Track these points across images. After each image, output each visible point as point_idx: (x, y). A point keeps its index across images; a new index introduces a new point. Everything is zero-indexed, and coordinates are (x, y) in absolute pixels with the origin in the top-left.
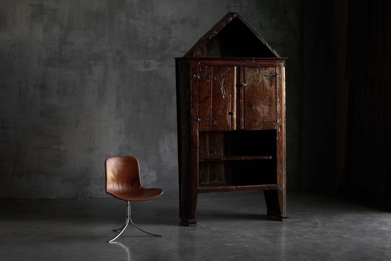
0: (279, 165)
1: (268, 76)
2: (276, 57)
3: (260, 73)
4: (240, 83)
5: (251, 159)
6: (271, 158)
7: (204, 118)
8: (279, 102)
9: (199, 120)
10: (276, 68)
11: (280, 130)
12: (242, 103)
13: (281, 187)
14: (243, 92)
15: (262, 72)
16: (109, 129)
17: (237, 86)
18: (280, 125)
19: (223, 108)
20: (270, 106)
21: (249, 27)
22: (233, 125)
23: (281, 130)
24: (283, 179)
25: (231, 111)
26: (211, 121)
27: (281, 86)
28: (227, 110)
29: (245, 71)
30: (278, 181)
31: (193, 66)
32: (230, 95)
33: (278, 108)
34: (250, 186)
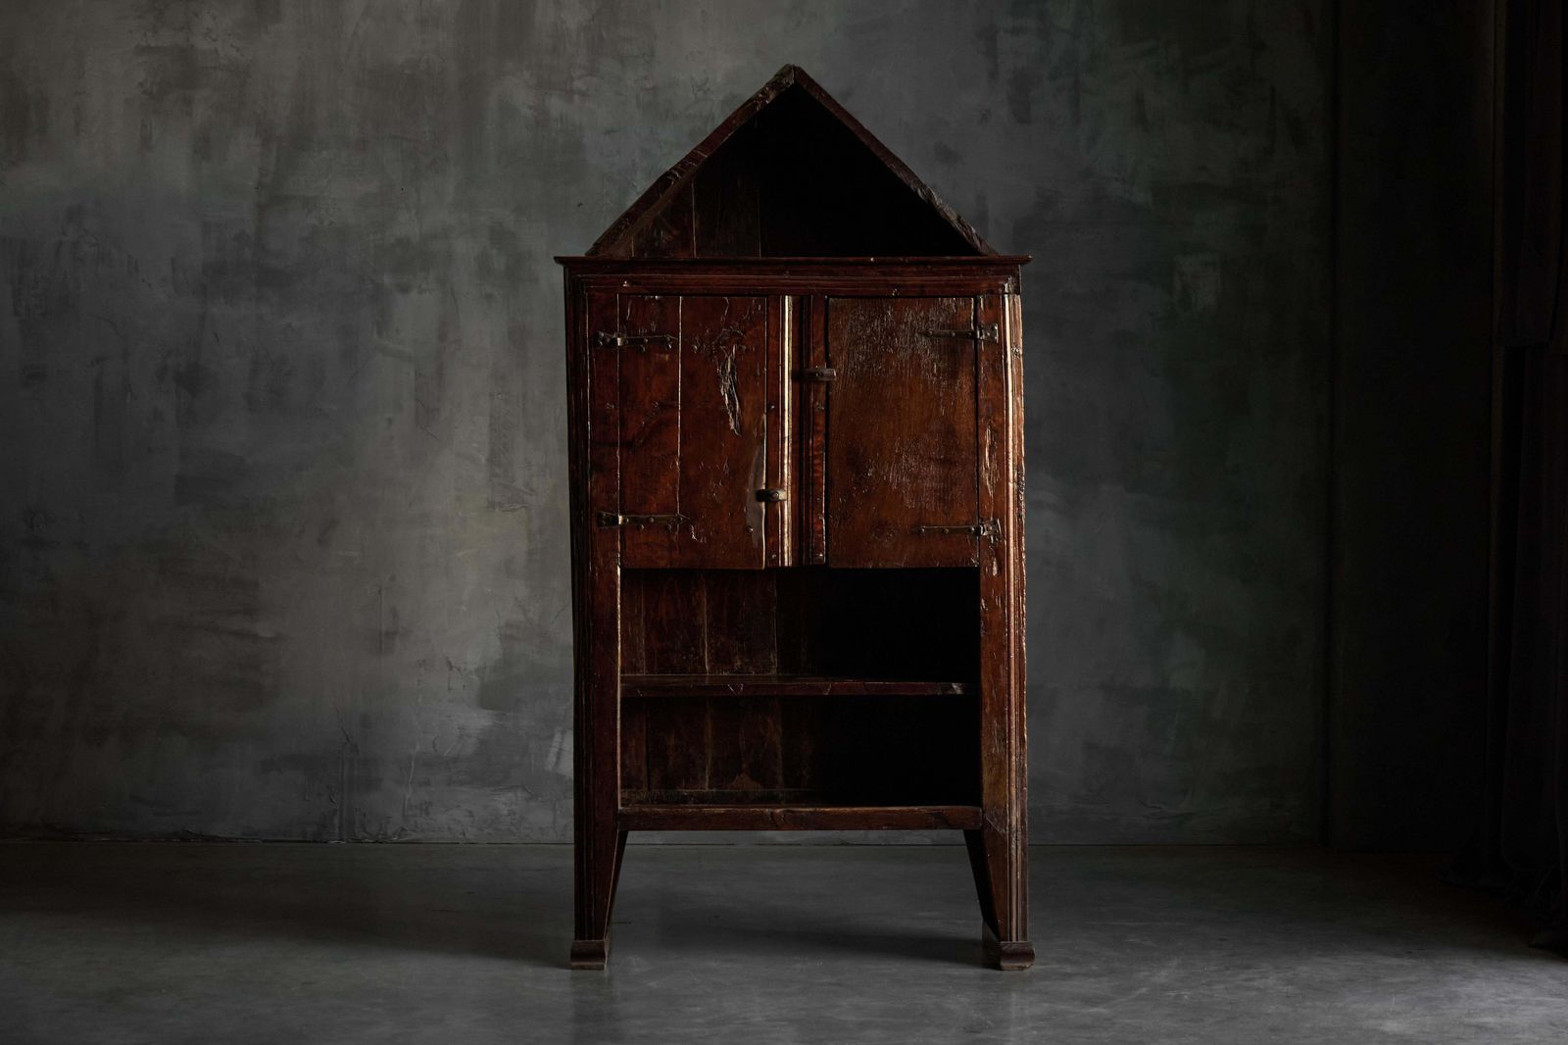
0: (991, 723)
1: (938, 336)
2: (980, 254)
3: (899, 322)
4: (808, 367)
5: (865, 693)
6: (959, 692)
7: (645, 514)
8: (991, 447)
9: (624, 521)
10: (977, 302)
11: (995, 569)
12: (815, 453)
13: (1003, 817)
14: (820, 406)
15: (909, 316)
16: (460, 554)
17: (794, 376)
18: (996, 550)
19: (727, 472)
20: (947, 463)
21: (852, 128)
22: (775, 546)
23: (1000, 569)
24: (1013, 784)
25: (767, 484)
26: (675, 527)
27: (1000, 380)
28: (746, 481)
29: (832, 315)
30: (985, 792)
31: (597, 294)
32: (761, 415)
33: (985, 476)
34: (856, 809)
